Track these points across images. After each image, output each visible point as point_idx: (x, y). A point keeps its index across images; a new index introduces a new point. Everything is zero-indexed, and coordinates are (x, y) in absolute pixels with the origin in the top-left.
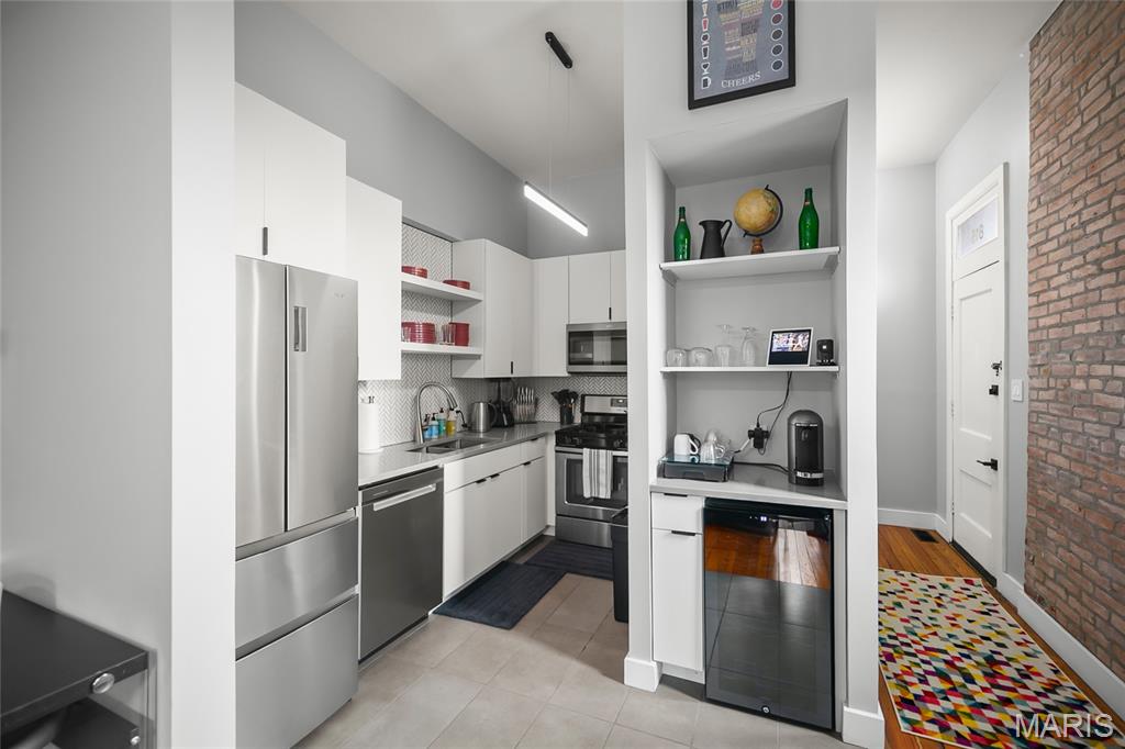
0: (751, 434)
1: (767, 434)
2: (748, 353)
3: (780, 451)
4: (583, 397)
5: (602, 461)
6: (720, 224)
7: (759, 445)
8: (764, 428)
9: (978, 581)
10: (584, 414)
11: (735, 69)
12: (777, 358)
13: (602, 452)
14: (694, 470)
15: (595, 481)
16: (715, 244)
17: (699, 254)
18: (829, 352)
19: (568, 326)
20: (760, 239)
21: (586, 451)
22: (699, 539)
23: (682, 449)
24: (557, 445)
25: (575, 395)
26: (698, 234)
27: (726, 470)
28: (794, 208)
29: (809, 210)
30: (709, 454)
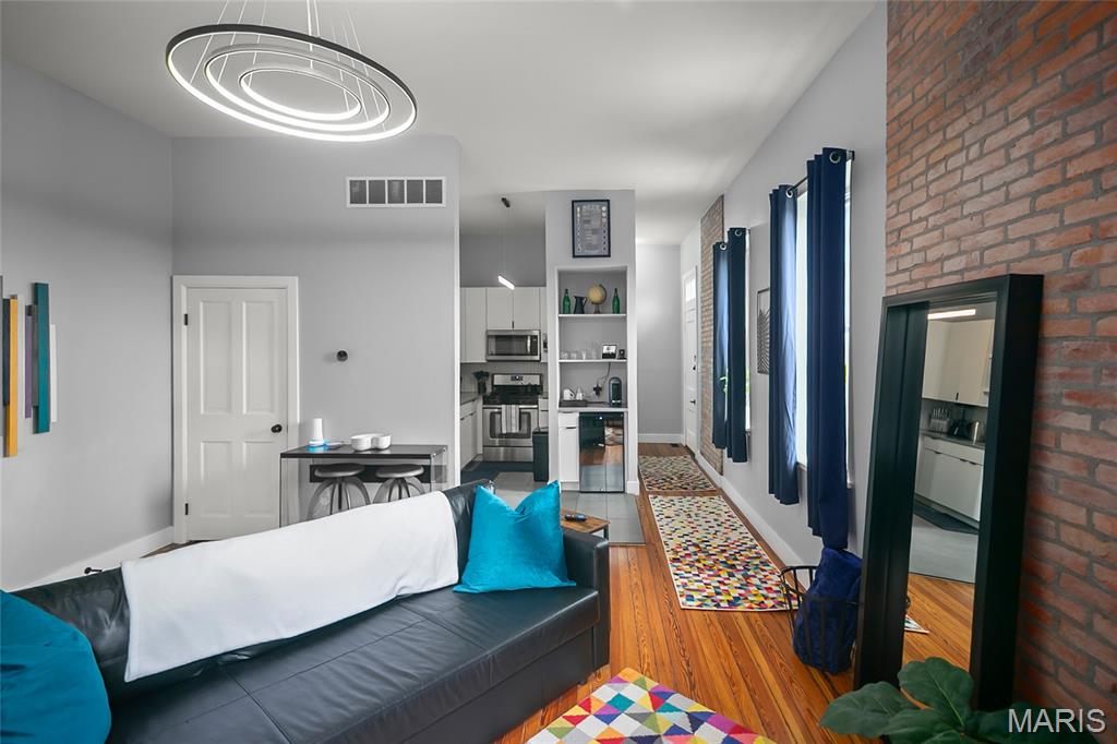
0: (595, 389)
1: (600, 389)
2: (594, 353)
3: (606, 395)
4: (493, 375)
5: (513, 411)
6: (582, 299)
7: (598, 394)
8: (600, 386)
9: (689, 456)
10: (493, 386)
11: (590, 247)
12: (605, 356)
13: (513, 406)
14: (574, 403)
15: (509, 423)
16: (580, 307)
17: (572, 309)
18: (623, 354)
19: (487, 331)
20: (598, 307)
21: (503, 406)
22: (577, 430)
23: (567, 395)
24: (484, 403)
25: (487, 374)
26: (573, 301)
27: (585, 403)
28: (611, 295)
29: (616, 298)
30: (580, 396)
